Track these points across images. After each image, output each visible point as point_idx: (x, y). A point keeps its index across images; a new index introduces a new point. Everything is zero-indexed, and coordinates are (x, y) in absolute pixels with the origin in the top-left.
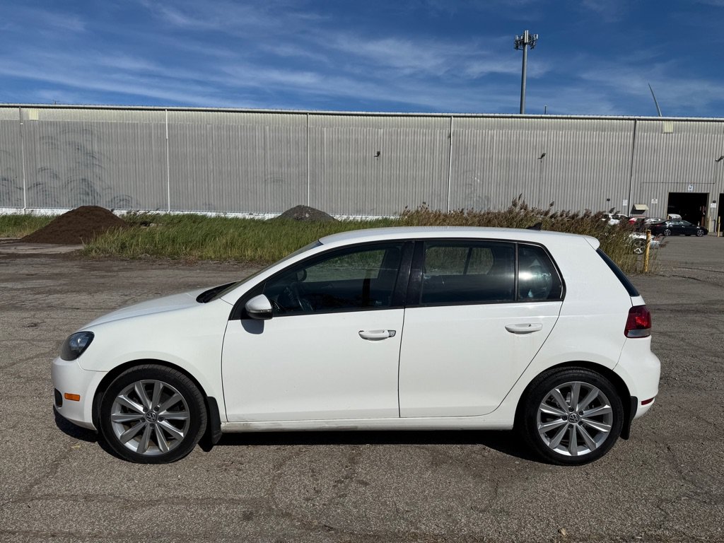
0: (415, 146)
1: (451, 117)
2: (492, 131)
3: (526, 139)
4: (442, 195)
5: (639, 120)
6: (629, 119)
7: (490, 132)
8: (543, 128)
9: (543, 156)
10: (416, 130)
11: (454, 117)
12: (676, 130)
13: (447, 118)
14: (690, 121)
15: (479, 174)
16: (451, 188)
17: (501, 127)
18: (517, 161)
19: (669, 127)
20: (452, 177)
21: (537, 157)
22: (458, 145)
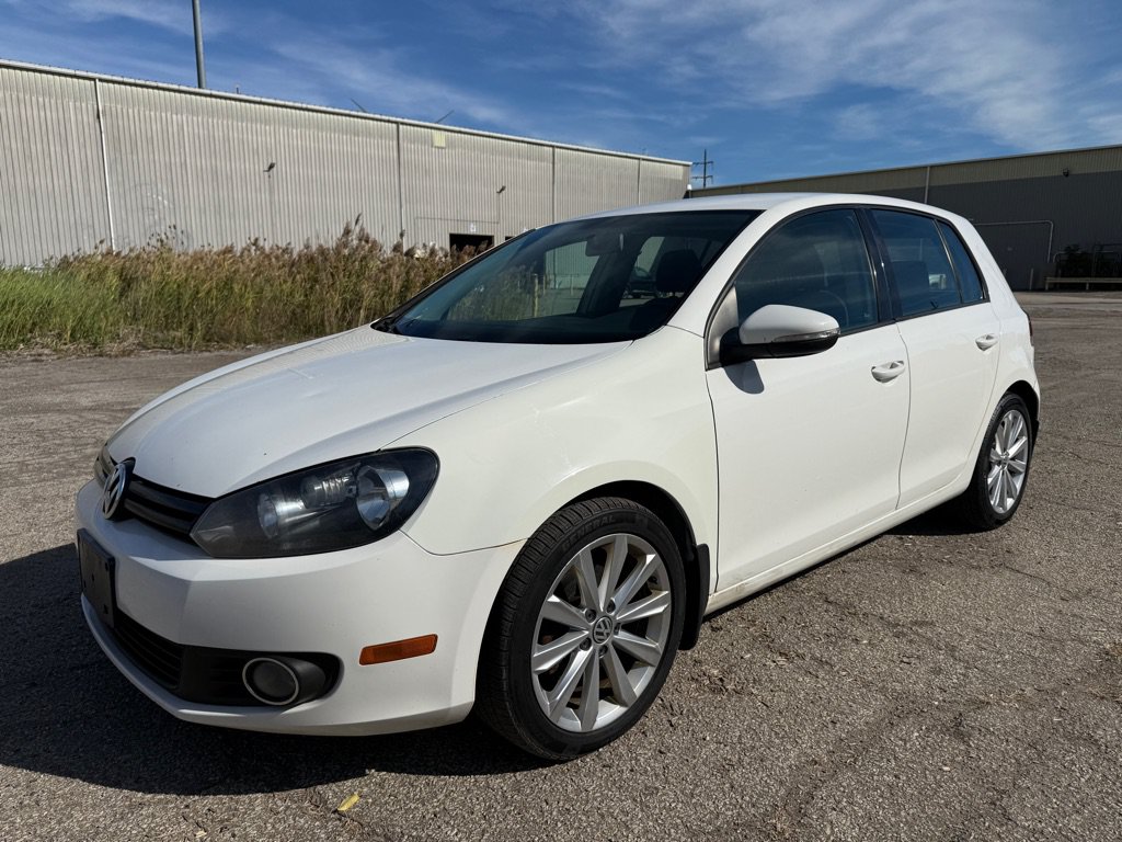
0: (25, 129)
1: (94, 79)
2: (179, 116)
3: (241, 136)
4: (97, 227)
5: (403, 123)
6: (389, 121)
7: (174, 116)
8: (267, 122)
9: (271, 167)
10: (21, 96)
11: (101, 80)
12: (450, 144)
13: (87, 82)
14: (465, 133)
15: (165, 191)
16: (114, 214)
17: (194, 111)
18: (229, 173)
19: (440, 138)
20: (112, 193)
21: (261, 169)
22: (116, 134)
